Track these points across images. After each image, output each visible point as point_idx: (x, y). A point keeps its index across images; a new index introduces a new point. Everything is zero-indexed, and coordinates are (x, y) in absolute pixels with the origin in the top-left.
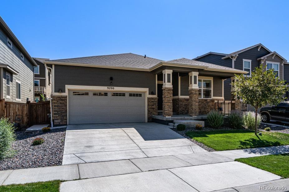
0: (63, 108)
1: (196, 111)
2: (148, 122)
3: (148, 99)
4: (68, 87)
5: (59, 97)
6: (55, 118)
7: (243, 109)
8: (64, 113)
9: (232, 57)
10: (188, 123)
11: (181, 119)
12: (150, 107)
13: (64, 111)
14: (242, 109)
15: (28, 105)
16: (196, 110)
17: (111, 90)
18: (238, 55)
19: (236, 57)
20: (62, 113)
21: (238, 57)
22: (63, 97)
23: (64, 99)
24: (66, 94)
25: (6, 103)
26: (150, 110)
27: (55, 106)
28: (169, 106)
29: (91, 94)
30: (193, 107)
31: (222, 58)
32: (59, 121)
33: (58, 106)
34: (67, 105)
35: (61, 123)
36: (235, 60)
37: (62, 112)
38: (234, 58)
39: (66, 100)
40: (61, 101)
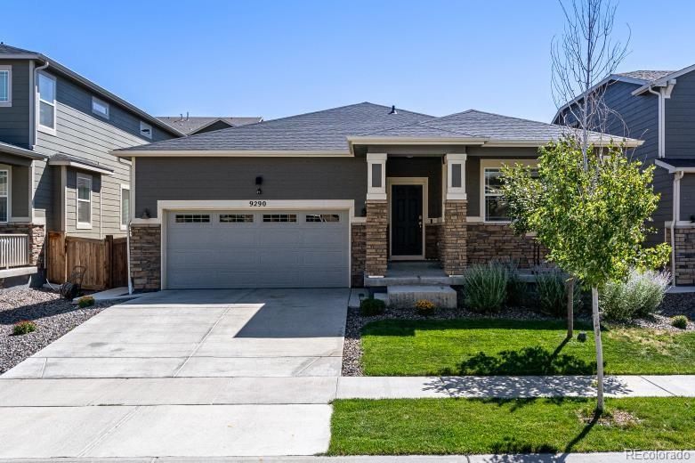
0: (151, 253)
1: (457, 261)
2: (352, 287)
3: (354, 227)
4: (162, 205)
5: (144, 228)
6: (136, 275)
7: (689, 251)
8: (154, 263)
9: (657, 89)
10: (405, 295)
11: (411, 284)
12: (357, 248)
13: (153, 259)
14: (683, 251)
15: (107, 244)
16: (458, 259)
17: (257, 207)
18: (674, 82)
19: (670, 88)
20: (151, 264)
21: (675, 86)
22: (152, 228)
23: (153, 232)
24: (158, 220)
25: (68, 240)
26: (358, 255)
27: (136, 248)
28: (376, 249)
29: (215, 219)
30: (449, 250)
31: (633, 93)
32: (144, 281)
33: (141, 248)
34: (160, 246)
35: (148, 286)
36: (669, 97)
37: (149, 261)
38: (663, 91)
39: (160, 234)
40: (147, 238)
